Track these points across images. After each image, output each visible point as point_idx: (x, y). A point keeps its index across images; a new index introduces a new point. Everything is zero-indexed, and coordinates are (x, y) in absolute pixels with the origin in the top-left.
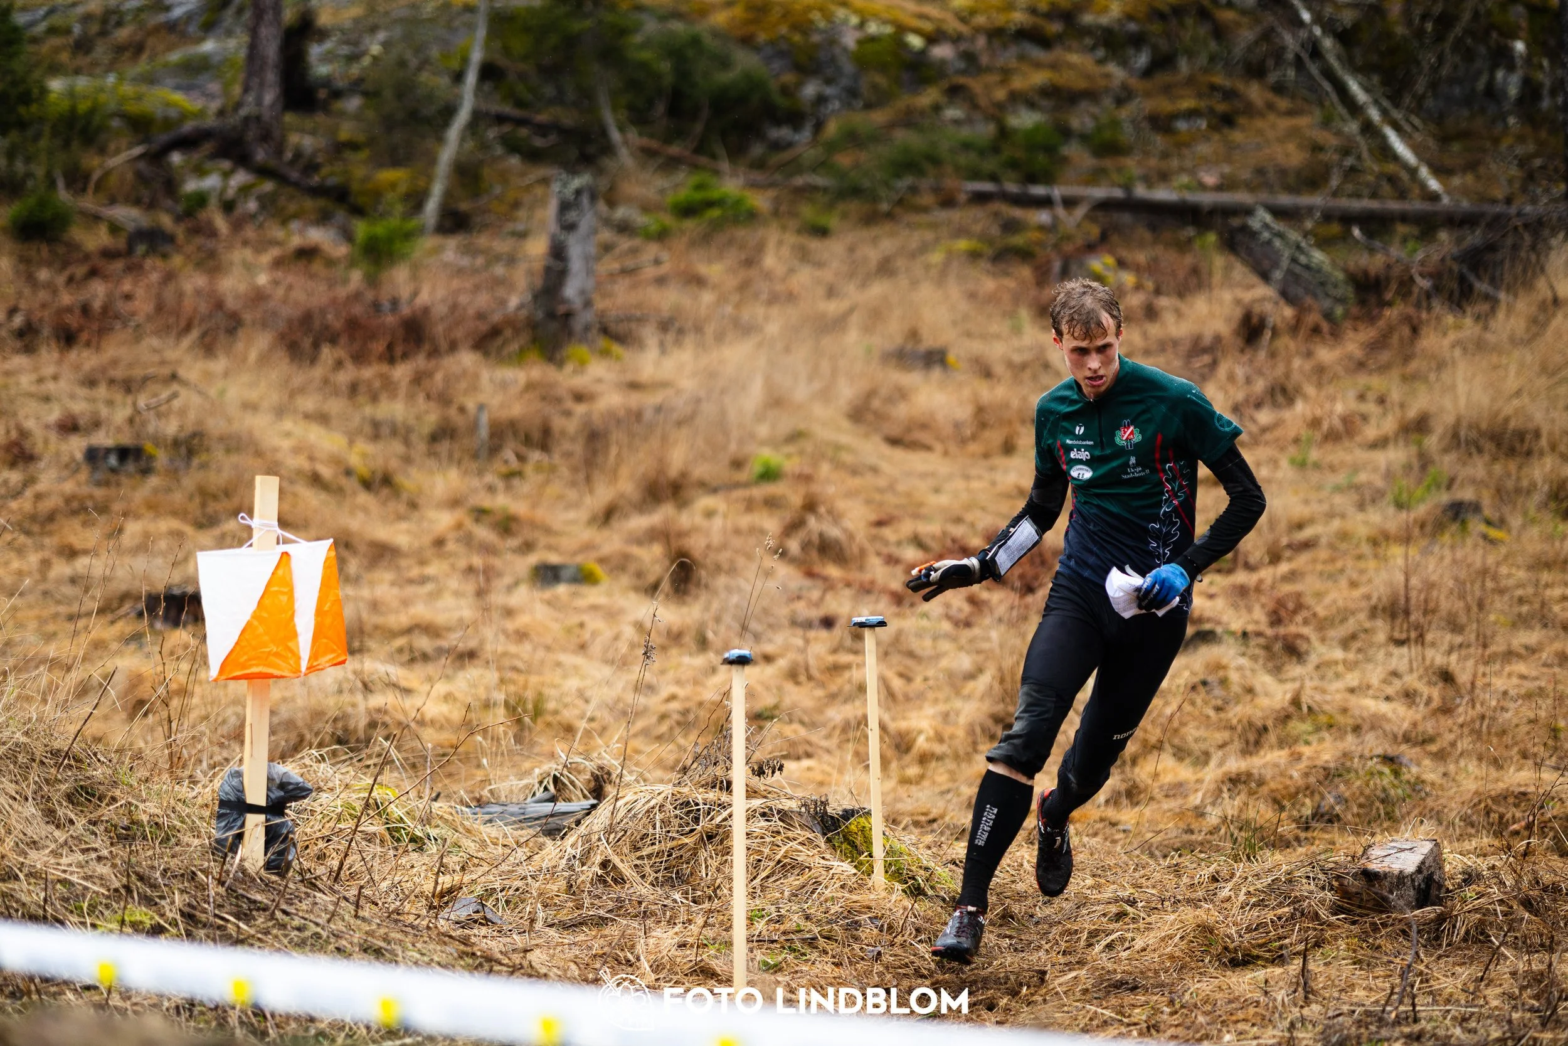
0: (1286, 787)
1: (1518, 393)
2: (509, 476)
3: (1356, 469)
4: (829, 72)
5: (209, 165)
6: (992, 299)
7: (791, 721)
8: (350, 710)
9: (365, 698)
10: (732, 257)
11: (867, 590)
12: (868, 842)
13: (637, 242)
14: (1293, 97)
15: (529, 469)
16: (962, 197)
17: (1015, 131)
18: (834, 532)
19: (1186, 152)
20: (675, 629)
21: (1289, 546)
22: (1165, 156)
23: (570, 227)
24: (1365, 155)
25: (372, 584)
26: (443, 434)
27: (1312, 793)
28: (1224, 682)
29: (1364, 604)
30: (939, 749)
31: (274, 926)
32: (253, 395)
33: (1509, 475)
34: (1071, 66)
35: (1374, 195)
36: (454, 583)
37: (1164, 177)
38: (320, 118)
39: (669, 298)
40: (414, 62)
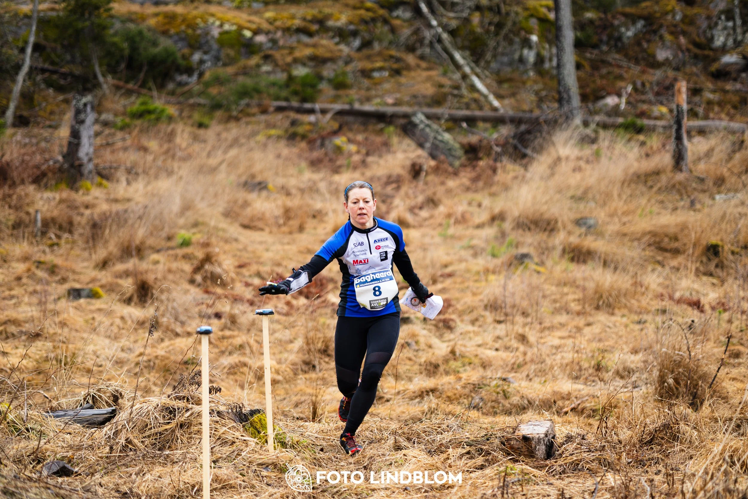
0: (455, 394)
1: (546, 203)
2: (52, 245)
3: (472, 238)
4: (205, 48)
6: (288, 158)
10: (160, 138)
11: (236, 299)
12: (264, 426)
13: (113, 130)
14: (429, 61)
15: (63, 242)
16: (271, 109)
17: (296, 77)
18: (218, 271)
19: (379, 87)
20: (141, 320)
21: (442, 276)
22: (368, 89)
23: (81, 122)
24: (464, 89)
26: (17, 225)
27: (468, 396)
28: (417, 342)
29: (481, 304)
30: (279, 378)
33: (543, 241)
34: (322, 46)
35: (468, 108)
36: (26, 299)
37: (368, 99)
39: (130, 157)
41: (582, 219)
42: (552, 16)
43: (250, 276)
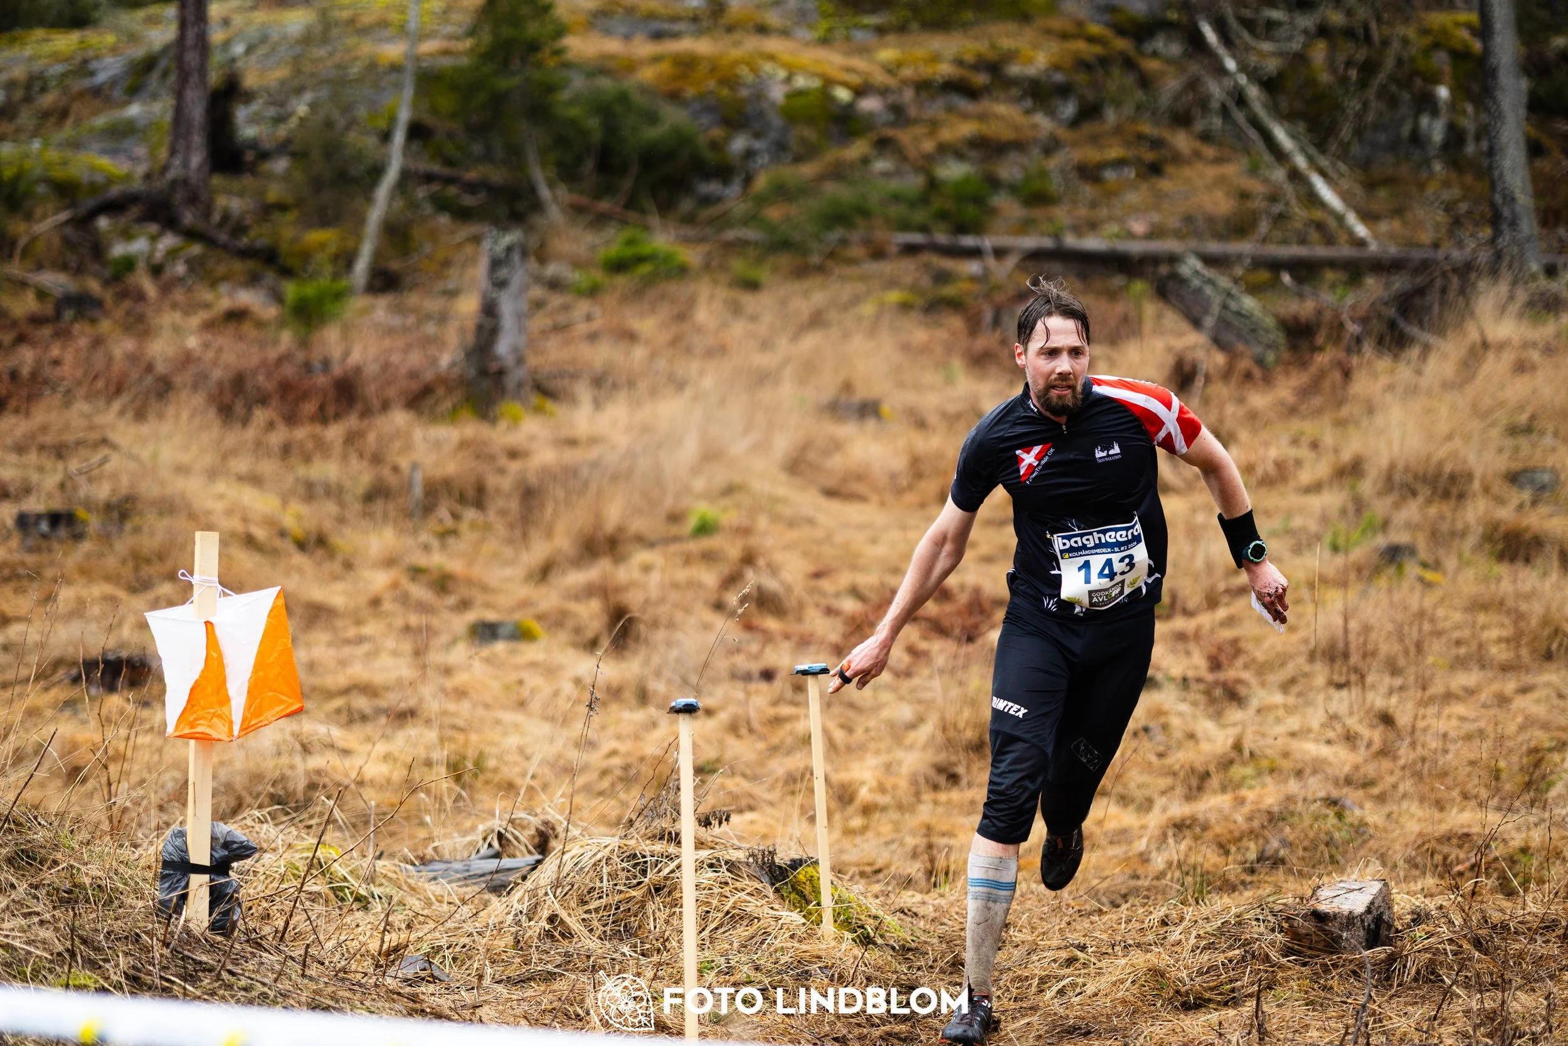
0: (1231, 832)
1: (1450, 437)
2: (445, 535)
3: (1289, 514)
4: (758, 126)
5: (136, 228)
6: (924, 350)
7: (733, 774)
8: (288, 772)
9: (304, 760)
10: (665, 311)
11: (804, 642)
12: (816, 891)
13: (568, 298)
14: (1221, 145)
15: (464, 527)
17: (944, 182)
18: (771, 584)
19: (1115, 200)
20: (615, 684)
21: (1228, 591)
22: (1094, 205)
23: (501, 284)
24: (1294, 202)
25: (308, 645)
26: (376, 494)
27: (1257, 837)
28: (1165, 727)
29: (1303, 648)
30: (883, 800)
31: (220, 987)
32: (185, 458)
33: (1442, 517)
34: (998, 117)
35: (1303, 241)
36: (390, 643)
37: (1093, 226)
38: (247, 180)
39: (602, 354)
40: (341, 122)
41: (1525, 471)
42: (1477, 46)
43: (838, 595)
